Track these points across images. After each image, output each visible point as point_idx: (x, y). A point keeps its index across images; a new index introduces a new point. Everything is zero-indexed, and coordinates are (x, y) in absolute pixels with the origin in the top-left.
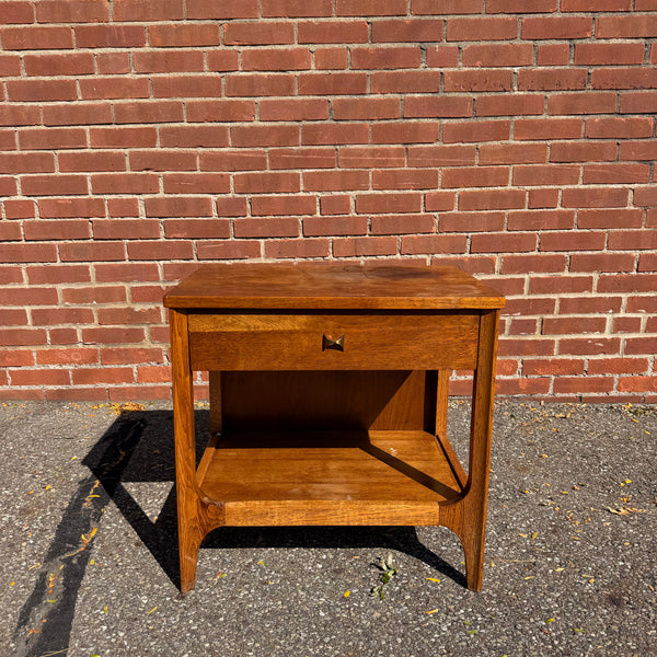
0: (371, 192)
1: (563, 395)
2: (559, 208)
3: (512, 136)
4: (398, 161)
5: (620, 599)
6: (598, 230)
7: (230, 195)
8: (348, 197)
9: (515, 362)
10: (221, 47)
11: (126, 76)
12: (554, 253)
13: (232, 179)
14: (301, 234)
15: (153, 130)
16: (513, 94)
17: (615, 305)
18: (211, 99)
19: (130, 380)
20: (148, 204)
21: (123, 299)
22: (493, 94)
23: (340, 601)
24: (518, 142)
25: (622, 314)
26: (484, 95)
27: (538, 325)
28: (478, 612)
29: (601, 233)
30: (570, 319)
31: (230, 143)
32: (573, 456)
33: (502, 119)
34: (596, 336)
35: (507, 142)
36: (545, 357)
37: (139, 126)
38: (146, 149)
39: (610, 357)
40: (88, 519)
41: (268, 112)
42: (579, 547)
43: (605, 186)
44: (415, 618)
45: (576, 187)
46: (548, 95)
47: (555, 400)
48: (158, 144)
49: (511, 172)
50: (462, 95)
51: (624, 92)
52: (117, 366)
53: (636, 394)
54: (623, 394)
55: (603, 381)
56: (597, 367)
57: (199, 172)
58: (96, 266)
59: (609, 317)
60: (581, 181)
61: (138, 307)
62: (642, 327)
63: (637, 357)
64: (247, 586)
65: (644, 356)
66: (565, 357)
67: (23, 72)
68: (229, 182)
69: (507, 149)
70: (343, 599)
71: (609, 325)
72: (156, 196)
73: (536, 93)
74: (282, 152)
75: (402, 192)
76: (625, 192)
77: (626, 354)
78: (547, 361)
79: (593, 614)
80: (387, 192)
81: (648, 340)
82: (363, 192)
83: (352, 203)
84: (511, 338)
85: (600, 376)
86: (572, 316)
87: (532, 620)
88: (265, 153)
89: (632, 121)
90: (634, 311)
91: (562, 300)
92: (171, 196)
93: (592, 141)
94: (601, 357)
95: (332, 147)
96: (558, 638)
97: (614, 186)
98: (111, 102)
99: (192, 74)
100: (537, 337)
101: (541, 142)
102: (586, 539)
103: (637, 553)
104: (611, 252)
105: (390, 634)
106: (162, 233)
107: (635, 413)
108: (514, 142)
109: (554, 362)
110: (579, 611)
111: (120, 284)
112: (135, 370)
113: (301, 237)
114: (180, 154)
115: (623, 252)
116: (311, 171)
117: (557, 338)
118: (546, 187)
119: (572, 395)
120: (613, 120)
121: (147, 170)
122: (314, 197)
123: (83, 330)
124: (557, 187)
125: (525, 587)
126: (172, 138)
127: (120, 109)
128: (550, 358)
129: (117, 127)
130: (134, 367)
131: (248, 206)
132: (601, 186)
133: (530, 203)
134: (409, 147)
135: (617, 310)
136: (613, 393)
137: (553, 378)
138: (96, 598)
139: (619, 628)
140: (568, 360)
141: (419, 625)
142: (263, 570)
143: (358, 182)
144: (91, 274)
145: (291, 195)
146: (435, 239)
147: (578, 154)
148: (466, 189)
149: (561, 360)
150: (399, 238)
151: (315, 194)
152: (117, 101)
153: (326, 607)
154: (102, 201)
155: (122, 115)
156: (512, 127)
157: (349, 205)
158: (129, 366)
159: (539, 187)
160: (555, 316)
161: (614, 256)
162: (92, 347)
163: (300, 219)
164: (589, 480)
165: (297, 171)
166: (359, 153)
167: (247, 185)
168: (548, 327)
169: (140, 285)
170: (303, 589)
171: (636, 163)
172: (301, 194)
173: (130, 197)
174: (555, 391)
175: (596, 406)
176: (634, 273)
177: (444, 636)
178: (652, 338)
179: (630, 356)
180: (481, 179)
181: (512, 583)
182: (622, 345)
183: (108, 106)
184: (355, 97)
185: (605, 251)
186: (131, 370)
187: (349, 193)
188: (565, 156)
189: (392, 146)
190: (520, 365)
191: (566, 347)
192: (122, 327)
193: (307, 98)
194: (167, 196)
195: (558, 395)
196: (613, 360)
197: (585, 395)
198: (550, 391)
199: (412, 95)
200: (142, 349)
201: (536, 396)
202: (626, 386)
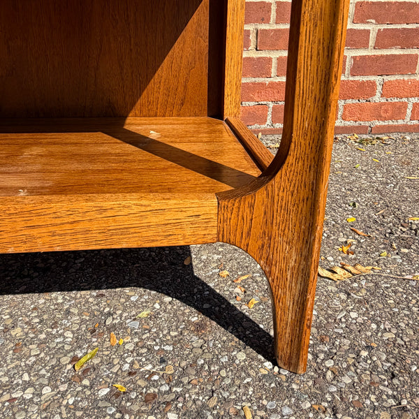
27: (252, 37)
36: (261, 80)
53: (363, 124)
54: (348, 123)
62: (372, 43)
63: (365, 79)
65: (372, 78)
77: (352, 75)
78: (263, 84)
81: (377, 58)
90: (363, 22)
100: (252, 53)
107: (361, 143)
109: (272, 85)
117: (274, 55)
128: (267, 81)
136: (338, 123)
137: (271, 105)
168: (264, 40)
174: (273, 122)
178: (382, 56)
182: (349, 63)
195: (278, 126)
198: (269, 122)
201: (253, 127)
202: (352, 114)
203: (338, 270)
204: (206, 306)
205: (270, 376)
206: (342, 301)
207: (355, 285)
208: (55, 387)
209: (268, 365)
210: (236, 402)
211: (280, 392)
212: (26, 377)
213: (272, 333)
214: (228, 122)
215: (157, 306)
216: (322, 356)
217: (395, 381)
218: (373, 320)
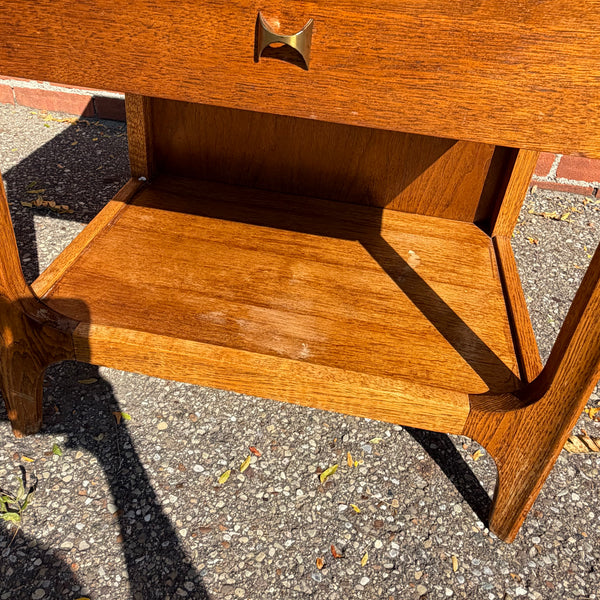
1: (570, 182)
47: (555, 187)
119: (583, 184)
174: (558, 175)
195: (563, 181)
198: (551, 174)
203: (575, 440)
204: (433, 446)
205: (480, 536)
206: (568, 478)
207: (589, 462)
208: (306, 492)
209: (480, 524)
210: (447, 549)
211: (485, 552)
212: (283, 475)
213: (491, 493)
214: (495, 241)
215: (388, 433)
216: (531, 531)
217: (592, 576)
218: (593, 508)
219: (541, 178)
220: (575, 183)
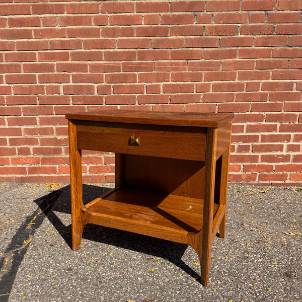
0: (170, 83)
1: (263, 182)
2: (260, 91)
3: (238, 56)
4: (184, 68)
5: (291, 274)
6: (279, 102)
7: (103, 84)
8: (159, 85)
9: (240, 166)
10: (100, 14)
11: (56, 27)
12: (258, 113)
13: (104, 76)
14: (137, 103)
15: (68, 53)
16: (238, 36)
17: (288, 138)
18: (95, 38)
19: (55, 173)
20: (65, 88)
21: (52, 133)
22: (228, 36)
23: (149, 273)
24: (241, 60)
25: (291, 143)
26: (224, 37)
27: (251, 148)
28: (218, 279)
29: (280, 103)
30: (266, 145)
31: (104, 59)
32: (268, 209)
33: (233, 48)
34: (279, 153)
35: (235, 59)
36: (254, 164)
37: (61, 51)
38: (64, 62)
39: (285, 164)
40: (28, 234)
41: (122, 44)
42: (270, 250)
43: (282, 81)
44: (186, 282)
45: (268, 81)
46: (255, 37)
47: (259, 184)
48: (70, 59)
49: (237, 73)
50: (214, 37)
51: (291, 36)
52: (49, 166)
53: (299, 182)
54: (292, 182)
55: (282, 175)
56: (279, 168)
57: (89, 73)
58: (39, 118)
59: (285, 144)
60: (271, 78)
61: (59, 137)
62: (301, 149)
63: (299, 164)
64: (103, 265)
66: (264, 163)
67: (7, 26)
68: (103, 78)
69: (235, 62)
70: (151, 272)
71: (285, 148)
72: (69, 84)
73: (249, 36)
74: (129, 64)
75: (185, 83)
76: (292, 84)
77: (294, 162)
78: (255, 165)
79: (277, 281)
80: (178, 83)
82: (167, 83)
83: (162, 88)
84: (238, 154)
85: (281, 173)
86: (267, 143)
87: (246, 284)
88: (120, 64)
89: (295, 49)
90: (297, 142)
91: (262, 136)
92: (75, 84)
93: (276, 59)
94: (281, 163)
95: (152, 61)
96: (258, 292)
97: (287, 81)
98: (48, 39)
99: (86, 27)
100: (250, 153)
101: (251, 59)
102: (274, 247)
103: (299, 253)
104: (286, 113)
105: (173, 289)
106: (71, 102)
107: (298, 191)
108: (239, 60)
109: (259, 166)
110: (270, 280)
111: (51, 126)
112: (57, 168)
113: (137, 104)
114: (80, 64)
115: (291, 113)
116: (142, 72)
117: (260, 154)
118: (254, 81)
119: (267, 182)
120: (286, 49)
121: (65, 72)
122: (143, 85)
123: (33, 148)
124: (259, 81)
125: (242, 268)
126: (76, 56)
127: (52, 43)
128: (257, 164)
129: (51, 51)
130: (57, 166)
131: (112, 89)
132: (281, 81)
133: (246, 89)
134: (189, 61)
135: (289, 141)
136: (287, 181)
137: (258, 173)
138: (27, 270)
139: (290, 288)
140: (265, 165)
141: (188, 285)
142: (111, 258)
143: (164, 78)
144: (37, 121)
145: (132, 84)
146: (201, 106)
147: (270, 65)
148: (216, 82)
149: (262, 165)
150: (184, 105)
151: (144, 83)
152: (51, 39)
153: (142, 276)
154: (43, 86)
155: (53, 46)
156: (238, 52)
157: (160, 89)
158: (54, 166)
159: (251, 81)
160: (259, 143)
161: (287, 115)
162: (37, 156)
163: (137, 95)
164: (275, 220)
165: (135, 73)
166: (165, 64)
167: (112, 79)
168: (256, 148)
169: (60, 127)
170: (131, 267)
171: (298, 70)
172: (137, 84)
173: (56, 84)
174: (259, 180)
175: (279, 187)
176: (297, 123)
177: (201, 290)
179: (295, 163)
180: (223, 77)
181: (236, 266)
182: (292, 158)
183: (47, 41)
184: (162, 38)
185: (283, 112)
186: (56, 167)
187: (160, 83)
188: (263, 66)
189: (181, 61)
190: (242, 167)
191: (264, 159)
192: (52, 147)
193: (140, 38)
194: (73, 84)
195: (261, 182)
196: (287, 165)
197: (273, 182)
198: (257, 180)
199: (190, 37)
200: (61, 158)
201: (250, 182)
202: (294, 178)
203: (291, 233)
206: (293, 240)
207: (297, 237)
219: (254, 182)
220: (265, 182)
